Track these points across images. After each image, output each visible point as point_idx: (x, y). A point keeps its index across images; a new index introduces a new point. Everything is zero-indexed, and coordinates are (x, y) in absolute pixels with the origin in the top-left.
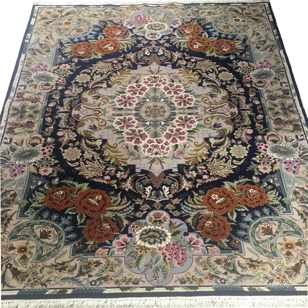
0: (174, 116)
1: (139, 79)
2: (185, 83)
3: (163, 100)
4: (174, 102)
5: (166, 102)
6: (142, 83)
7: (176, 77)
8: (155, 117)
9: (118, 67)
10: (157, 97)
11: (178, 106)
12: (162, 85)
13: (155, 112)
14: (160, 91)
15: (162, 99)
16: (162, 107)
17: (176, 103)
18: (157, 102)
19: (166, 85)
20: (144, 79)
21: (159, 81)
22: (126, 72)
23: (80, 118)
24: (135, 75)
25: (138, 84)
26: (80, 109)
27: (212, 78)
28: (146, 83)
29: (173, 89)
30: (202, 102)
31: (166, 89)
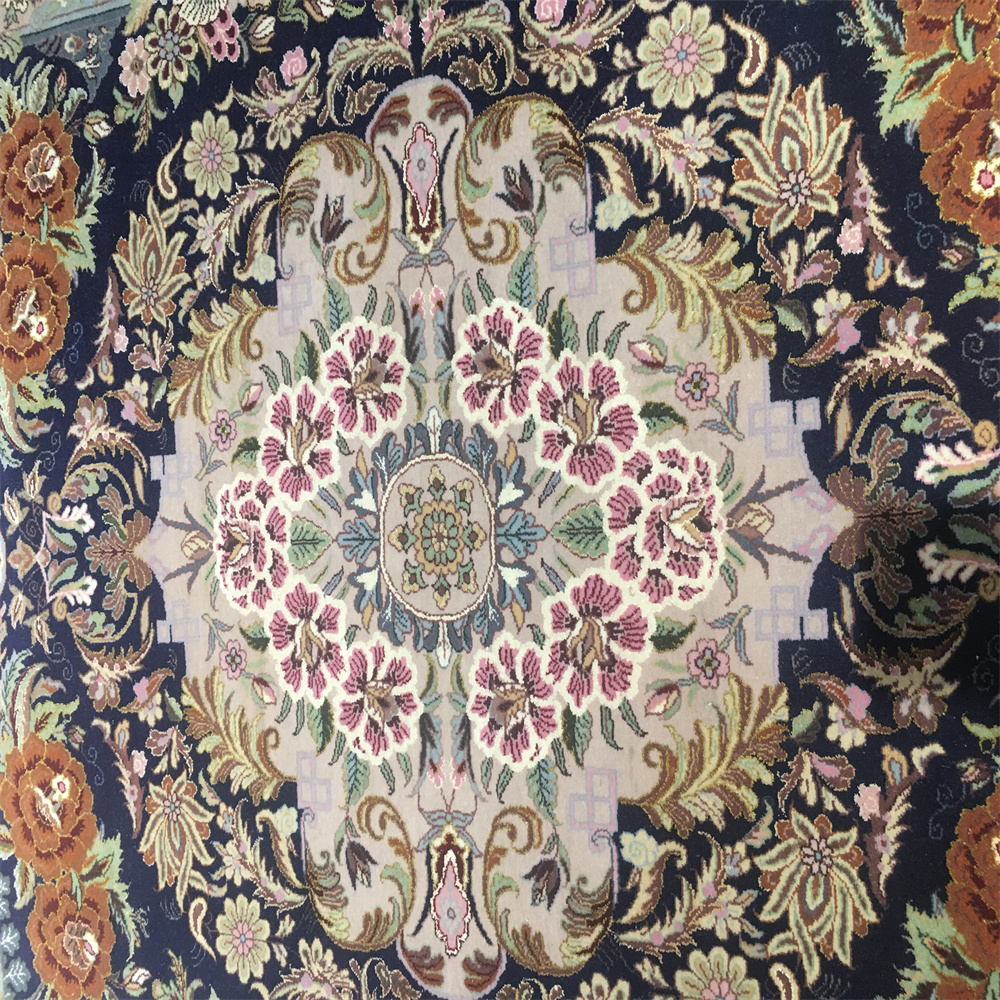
0: (467, 433)
1: (243, 632)
2: (260, 376)
3: (367, 495)
4: (378, 436)
5: (375, 480)
6: (267, 616)
7: (223, 430)
8: (473, 536)
9: (169, 750)
10: (350, 528)
11: (401, 412)
12: (272, 503)
13: (440, 537)
14: (314, 516)
15: (357, 502)
16: (410, 499)
17: (383, 426)
18: (377, 529)
19: (274, 481)
20: (242, 602)
21: (253, 523)
22: (199, 701)
23: (491, 953)
24: (219, 657)
25: (269, 634)
26: (434, 953)
27: (228, 235)
28: (262, 594)
29: (299, 445)
30: (372, 281)
31: (296, 480)
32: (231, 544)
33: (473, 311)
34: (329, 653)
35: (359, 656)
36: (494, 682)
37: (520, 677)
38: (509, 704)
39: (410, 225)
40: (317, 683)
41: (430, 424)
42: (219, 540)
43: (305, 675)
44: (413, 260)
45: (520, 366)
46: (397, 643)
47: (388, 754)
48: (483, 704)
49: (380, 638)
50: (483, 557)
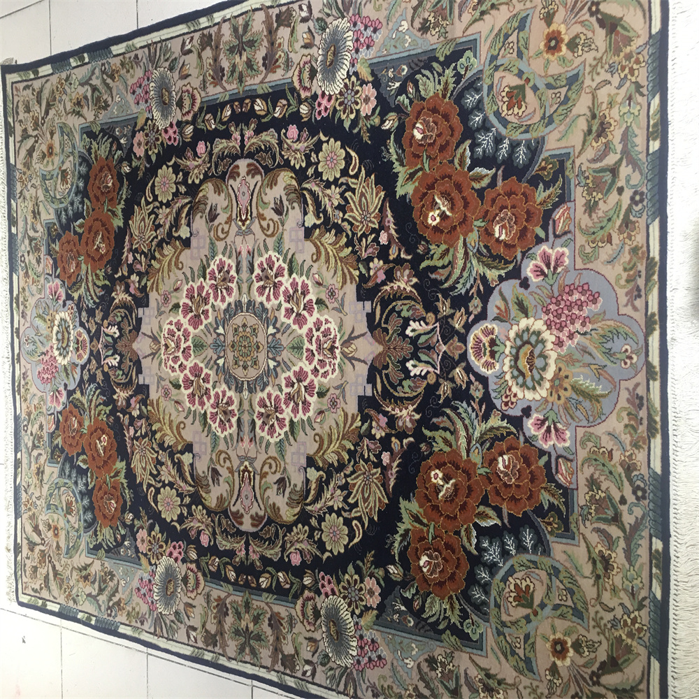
0: (234, 387)
1: (327, 308)
3: (272, 367)
4: (266, 391)
5: (268, 372)
6: (316, 315)
8: (233, 346)
10: (279, 353)
11: (258, 400)
12: (312, 367)
13: (245, 347)
14: (293, 359)
15: (275, 364)
16: (255, 364)
17: (264, 395)
18: (268, 352)
19: (311, 377)
20: (327, 322)
21: (321, 358)
24: (339, 295)
25: (315, 306)
28: (318, 325)
29: (299, 391)
30: (266, 456)
31: (301, 376)
32: (332, 349)
33: (230, 434)
34: (289, 298)
35: (276, 298)
36: (228, 289)
37: (219, 291)
38: (222, 281)
39: (252, 474)
40: (294, 285)
41: (247, 393)
42: (337, 351)
43: (299, 288)
44: (252, 460)
45: (216, 410)
46: (261, 303)
47: (266, 256)
48: (231, 281)
49: (268, 305)
50: (230, 338)
